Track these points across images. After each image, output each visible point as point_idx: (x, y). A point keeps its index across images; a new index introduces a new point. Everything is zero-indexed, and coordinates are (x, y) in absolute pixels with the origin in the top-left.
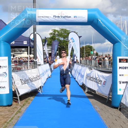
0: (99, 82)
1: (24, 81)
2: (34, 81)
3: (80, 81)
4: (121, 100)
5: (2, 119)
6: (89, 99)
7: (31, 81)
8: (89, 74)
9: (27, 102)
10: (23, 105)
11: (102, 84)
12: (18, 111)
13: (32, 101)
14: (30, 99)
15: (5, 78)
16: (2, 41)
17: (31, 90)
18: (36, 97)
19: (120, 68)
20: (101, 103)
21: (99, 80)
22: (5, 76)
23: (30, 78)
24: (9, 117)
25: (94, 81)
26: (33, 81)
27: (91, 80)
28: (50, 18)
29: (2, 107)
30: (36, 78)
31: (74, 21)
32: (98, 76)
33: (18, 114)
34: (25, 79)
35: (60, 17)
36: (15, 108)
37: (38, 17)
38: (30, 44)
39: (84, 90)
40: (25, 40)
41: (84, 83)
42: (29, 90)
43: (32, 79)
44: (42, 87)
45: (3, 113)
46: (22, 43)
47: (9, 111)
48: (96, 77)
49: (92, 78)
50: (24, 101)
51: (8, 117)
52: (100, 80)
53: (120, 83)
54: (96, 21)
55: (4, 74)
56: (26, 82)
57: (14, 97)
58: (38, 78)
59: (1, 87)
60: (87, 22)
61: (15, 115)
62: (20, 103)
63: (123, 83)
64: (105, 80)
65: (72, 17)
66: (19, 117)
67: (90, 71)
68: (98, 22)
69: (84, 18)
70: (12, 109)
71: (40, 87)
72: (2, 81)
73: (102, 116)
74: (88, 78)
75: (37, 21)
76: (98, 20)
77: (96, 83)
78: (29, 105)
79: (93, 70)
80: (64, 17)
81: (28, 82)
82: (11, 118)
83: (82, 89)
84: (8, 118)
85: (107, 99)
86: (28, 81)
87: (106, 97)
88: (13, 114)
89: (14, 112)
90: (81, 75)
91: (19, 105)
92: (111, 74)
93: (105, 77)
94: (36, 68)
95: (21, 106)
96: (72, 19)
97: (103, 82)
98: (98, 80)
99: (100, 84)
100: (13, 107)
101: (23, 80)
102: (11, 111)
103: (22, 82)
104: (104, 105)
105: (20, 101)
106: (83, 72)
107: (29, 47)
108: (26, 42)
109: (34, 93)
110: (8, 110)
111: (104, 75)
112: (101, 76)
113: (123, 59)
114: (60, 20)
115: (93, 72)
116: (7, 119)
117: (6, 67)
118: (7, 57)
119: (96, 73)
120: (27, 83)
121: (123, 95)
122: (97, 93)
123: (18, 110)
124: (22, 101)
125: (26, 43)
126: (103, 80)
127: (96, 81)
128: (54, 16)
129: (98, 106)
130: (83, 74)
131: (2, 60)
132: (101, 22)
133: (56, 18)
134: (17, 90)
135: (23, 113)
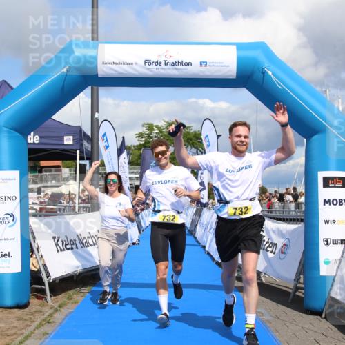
0: (269, 246)
1: (63, 242)
2: (92, 245)
4: (331, 289)
7: (83, 243)
9: (70, 299)
10: (60, 306)
11: (276, 252)
12: (44, 320)
13: (83, 298)
15: (11, 228)
16: (5, 129)
17: (81, 268)
19: (326, 202)
20: (274, 303)
21: (270, 241)
22: (11, 223)
23: (81, 235)
24: (18, 332)
26: (88, 246)
28: (134, 66)
31: (202, 74)
33: (45, 326)
34: (66, 237)
35: (163, 63)
36: (36, 311)
37: (103, 63)
38: (82, 145)
40: (68, 134)
42: (78, 267)
43: (84, 238)
46: (61, 143)
47: (19, 319)
50: (61, 298)
51: (15, 334)
52: (271, 243)
53: (327, 244)
54: (259, 75)
55: (7, 218)
56: (68, 247)
57: (34, 286)
60: (234, 77)
61: (35, 330)
62: (49, 302)
63: (335, 242)
64: (286, 242)
65: (196, 62)
66: (45, 334)
68: (265, 77)
69: (228, 66)
70: (27, 314)
72: (3, 238)
75: (99, 76)
76: (264, 73)
78: (77, 305)
80: (173, 64)
81: (74, 246)
82: (25, 335)
84: (15, 336)
85: (290, 293)
86: (73, 244)
87: (288, 288)
88: (30, 326)
89: (33, 321)
91: (47, 305)
92: (302, 223)
93: (284, 232)
95: (52, 308)
96: (195, 71)
97: (279, 246)
98: (265, 243)
99: (271, 252)
100: (32, 311)
101: (60, 240)
102: (26, 320)
103: (57, 245)
104: (283, 307)
105: (51, 297)
107: (78, 152)
108: (71, 137)
109: (89, 277)
110: (16, 317)
111: (281, 229)
112: (274, 232)
113: (335, 178)
114: (162, 71)
116: (13, 337)
117: (14, 198)
118: (18, 172)
120: (72, 248)
121: (335, 276)
122: (264, 280)
123: (43, 317)
124: (57, 297)
125: (71, 142)
126: (280, 242)
128: (147, 62)
129: (266, 309)
131: (3, 179)
132: (272, 76)
133: (151, 67)
134: (44, 266)
135: (57, 324)
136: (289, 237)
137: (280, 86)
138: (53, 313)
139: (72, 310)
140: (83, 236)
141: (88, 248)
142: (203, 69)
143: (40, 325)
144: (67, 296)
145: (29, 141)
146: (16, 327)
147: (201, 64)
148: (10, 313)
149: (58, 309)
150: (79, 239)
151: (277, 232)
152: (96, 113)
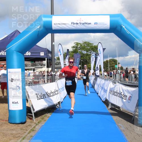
0: (124, 97)
1: (40, 96)
2: (52, 96)
3: (102, 96)
5: (13, 138)
6: (112, 116)
7: (48, 96)
8: (113, 88)
9: (43, 119)
10: (38, 123)
11: (127, 99)
12: (31, 130)
13: (48, 118)
14: (46, 116)
15: (18, 92)
16: (15, 52)
17: (47, 106)
18: (53, 114)
20: (126, 121)
21: (124, 95)
22: (18, 90)
23: (47, 92)
24: (21, 136)
25: (118, 96)
27: (115, 95)
28: (67, 25)
29: (14, 125)
30: (54, 92)
31: (95, 28)
32: (123, 90)
33: (32, 132)
34: (41, 93)
35: (79, 23)
36: (28, 125)
37: (54, 24)
39: (108, 106)
40: (42, 52)
41: (107, 98)
42: (46, 105)
43: (49, 93)
44: (60, 103)
45: (14, 132)
46: (39, 55)
47: (22, 129)
48: (120, 92)
49: (115, 93)
50: (39, 118)
51: (19, 136)
52: (125, 95)
54: (119, 28)
55: (16, 88)
56: (42, 97)
58: (56, 93)
59: (14, 103)
60: (109, 29)
61: (27, 134)
64: (130, 95)
65: (93, 23)
66: (31, 136)
67: (113, 85)
68: (122, 29)
69: (106, 24)
70: (25, 127)
71: (59, 103)
72: (15, 96)
73: (127, 137)
74: (112, 93)
75: (53, 29)
76: (121, 27)
77: (120, 98)
78: (45, 122)
79: (117, 84)
80: (83, 24)
81: (45, 97)
82: (23, 137)
83: (105, 105)
85: (133, 116)
86: (44, 96)
87: (132, 114)
88: (25, 133)
89: (27, 130)
90: (104, 89)
91: (33, 122)
92: (137, 88)
93: (130, 91)
94: (55, 81)
96: (92, 26)
97: (128, 97)
98: (122, 95)
99: (125, 99)
100: (27, 125)
101: (39, 95)
102: (24, 130)
103: (37, 97)
104: (130, 123)
105: (35, 118)
106: (106, 86)
107: (46, 59)
108: (43, 53)
109: (52, 109)
110: (20, 128)
111: (129, 90)
114: (79, 27)
115: (117, 87)
116: (18, 138)
117: (19, 80)
118: (21, 69)
119: (120, 88)
120: (44, 98)
122: (122, 110)
123: (31, 128)
124: (37, 118)
125: (43, 55)
126: (128, 95)
127: (120, 96)
128: (72, 23)
129: (122, 124)
130: (106, 88)
131: (14, 72)
132: (125, 29)
133: (74, 25)
134: (32, 106)
135: (37, 131)
136: (132, 93)
137: (128, 32)
138: (35, 126)
139: (43, 124)
140: (48, 93)
141: (50, 97)
142: (96, 25)
143: (30, 132)
144: (42, 118)
145: (27, 55)
146: (20, 133)
147: (95, 24)
148: (18, 126)
149: (38, 124)
150: (47, 94)
151: (127, 91)
152: (53, 43)
